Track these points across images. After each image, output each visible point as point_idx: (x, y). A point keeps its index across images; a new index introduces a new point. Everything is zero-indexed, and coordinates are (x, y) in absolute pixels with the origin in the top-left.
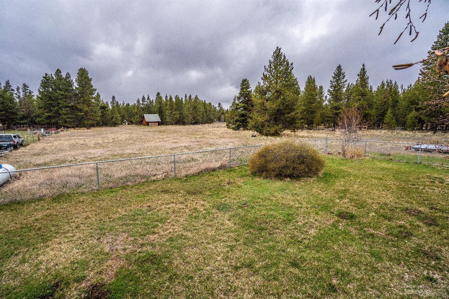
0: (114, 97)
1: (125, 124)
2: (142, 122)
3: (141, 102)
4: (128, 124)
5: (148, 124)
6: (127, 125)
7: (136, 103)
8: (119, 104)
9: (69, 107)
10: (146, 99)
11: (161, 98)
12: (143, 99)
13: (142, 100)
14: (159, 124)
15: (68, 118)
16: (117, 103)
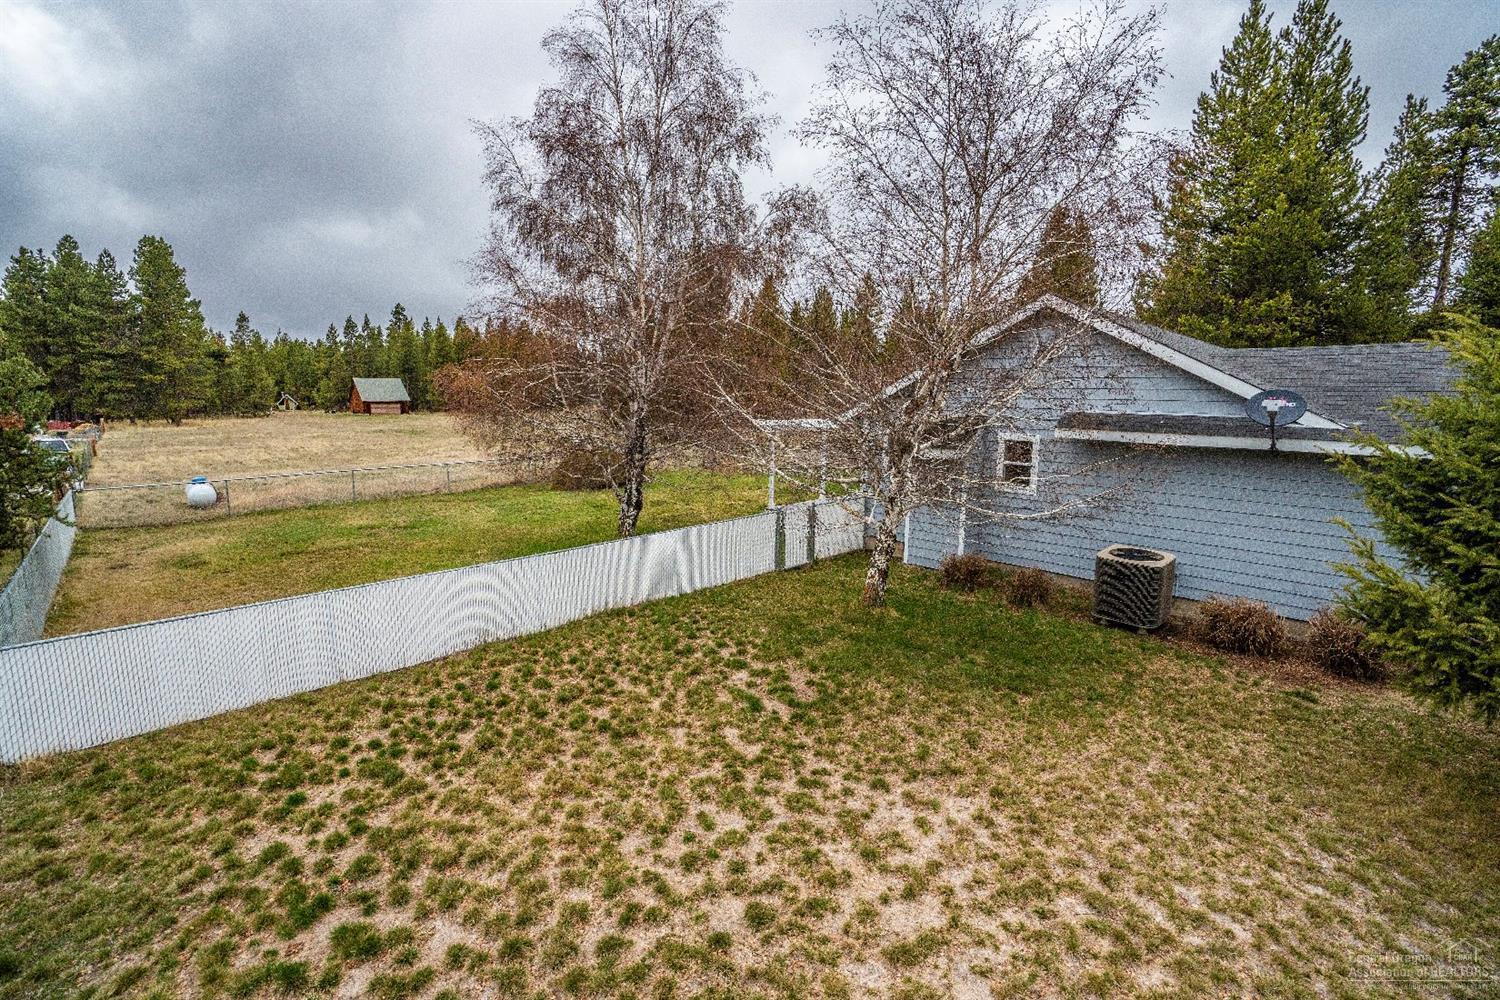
0: (243, 319)
1: (288, 408)
2: (345, 401)
3: (341, 338)
4: (298, 408)
5: (367, 408)
6: (293, 412)
7: (324, 339)
8: (263, 340)
9: (113, 357)
10: (360, 329)
11: (408, 325)
12: (350, 326)
13: (342, 330)
14: (406, 408)
15: (111, 390)
16: (257, 337)
